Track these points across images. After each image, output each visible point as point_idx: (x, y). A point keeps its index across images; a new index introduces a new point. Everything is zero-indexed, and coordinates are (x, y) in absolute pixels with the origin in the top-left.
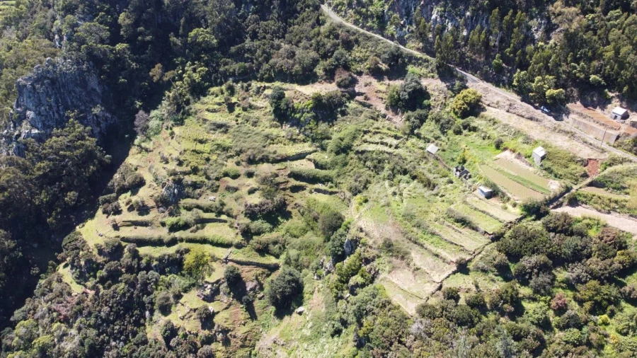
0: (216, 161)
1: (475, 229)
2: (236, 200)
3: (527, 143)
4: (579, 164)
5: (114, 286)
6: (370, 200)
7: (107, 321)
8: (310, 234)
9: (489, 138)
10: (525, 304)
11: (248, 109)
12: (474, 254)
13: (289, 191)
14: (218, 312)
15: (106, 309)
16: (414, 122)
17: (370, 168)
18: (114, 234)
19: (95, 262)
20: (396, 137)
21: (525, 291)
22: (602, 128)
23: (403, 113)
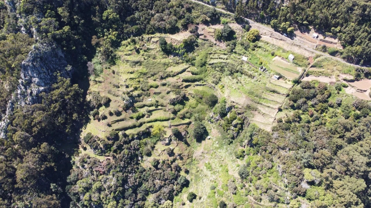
0: (143, 81)
1: (279, 93)
2: (162, 98)
3: (284, 52)
4: (306, 59)
5: (122, 152)
6: (225, 86)
7: (125, 167)
8: (199, 105)
9: (267, 51)
10: (302, 116)
11: (147, 50)
12: (282, 103)
13: (184, 88)
14: (174, 148)
15: (123, 162)
16: (232, 47)
17: (218, 71)
18: (110, 129)
19: (108, 144)
20: (225, 54)
21: (301, 112)
22: (310, 43)
23: (224, 42)
